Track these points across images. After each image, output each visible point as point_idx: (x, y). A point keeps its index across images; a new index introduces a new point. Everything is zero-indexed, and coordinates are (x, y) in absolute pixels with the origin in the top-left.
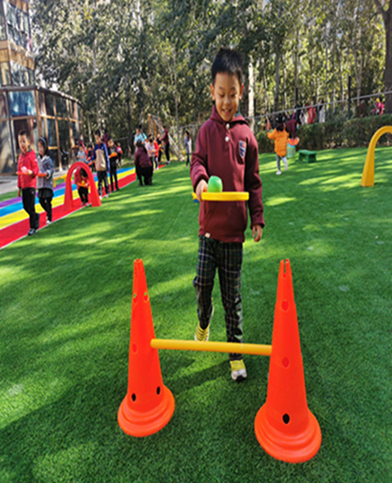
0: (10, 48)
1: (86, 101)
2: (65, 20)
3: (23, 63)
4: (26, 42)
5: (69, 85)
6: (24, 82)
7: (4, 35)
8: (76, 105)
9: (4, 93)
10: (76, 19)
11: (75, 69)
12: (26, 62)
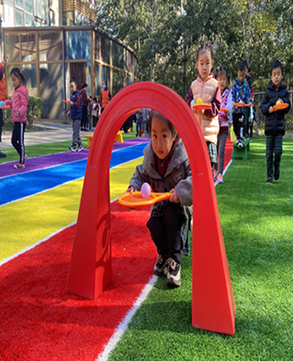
3: (86, 15)
11: (134, 28)
12: (89, 15)
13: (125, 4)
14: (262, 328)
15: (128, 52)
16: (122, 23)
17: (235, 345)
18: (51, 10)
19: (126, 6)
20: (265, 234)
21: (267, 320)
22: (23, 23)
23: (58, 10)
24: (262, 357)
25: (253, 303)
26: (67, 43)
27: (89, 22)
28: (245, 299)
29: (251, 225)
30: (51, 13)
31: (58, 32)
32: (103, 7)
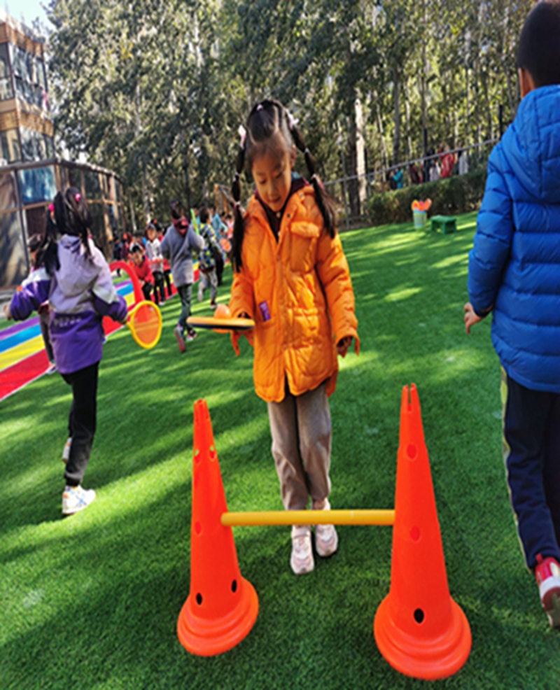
0: (19, 110)
1: (126, 174)
2: (95, 63)
3: (37, 128)
4: (41, 98)
5: (103, 153)
6: (39, 154)
7: (11, 91)
8: (112, 181)
9: (12, 173)
10: (109, 61)
11: (111, 130)
12: (42, 127)
13: (93, 95)
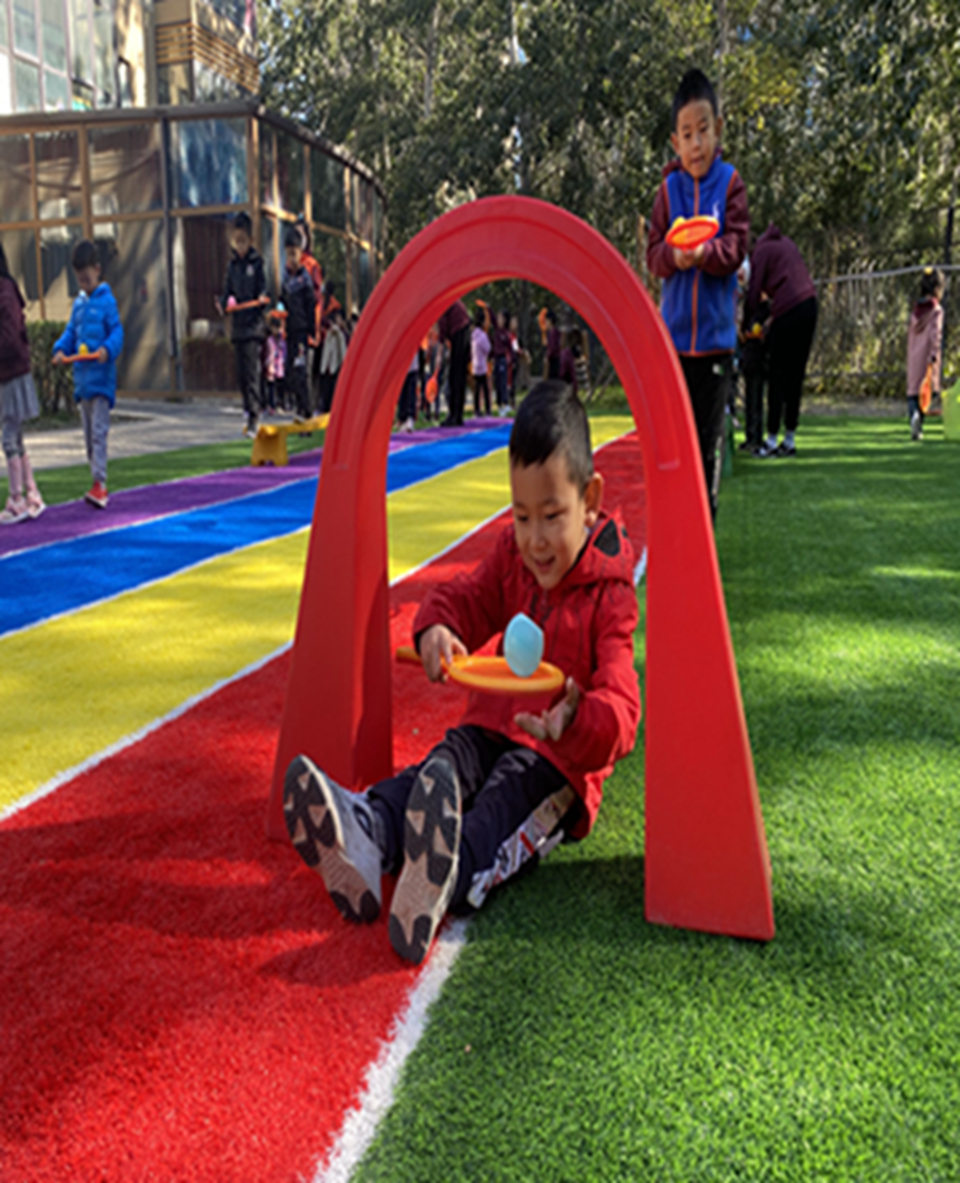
0: (195, 21)
3: (230, 69)
4: (241, 11)
11: (371, 108)
12: (237, 71)
13: (342, 38)
14: (869, 924)
15: (356, 179)
16: (336, 95)
17: (798, 973)
18: (121, 60)
19: (347, 44)
20: (824, 672)
21: (878, 900)
22: (37, 101)
23: (142, 60)
24: (884, 1002)
25: (826, 857)
26: (174, 157)
27: (237, 93)
28: (802, 849)
29: (780, 649)
30: (123, 69)
31: (147, 126)
32: (275, 49)
